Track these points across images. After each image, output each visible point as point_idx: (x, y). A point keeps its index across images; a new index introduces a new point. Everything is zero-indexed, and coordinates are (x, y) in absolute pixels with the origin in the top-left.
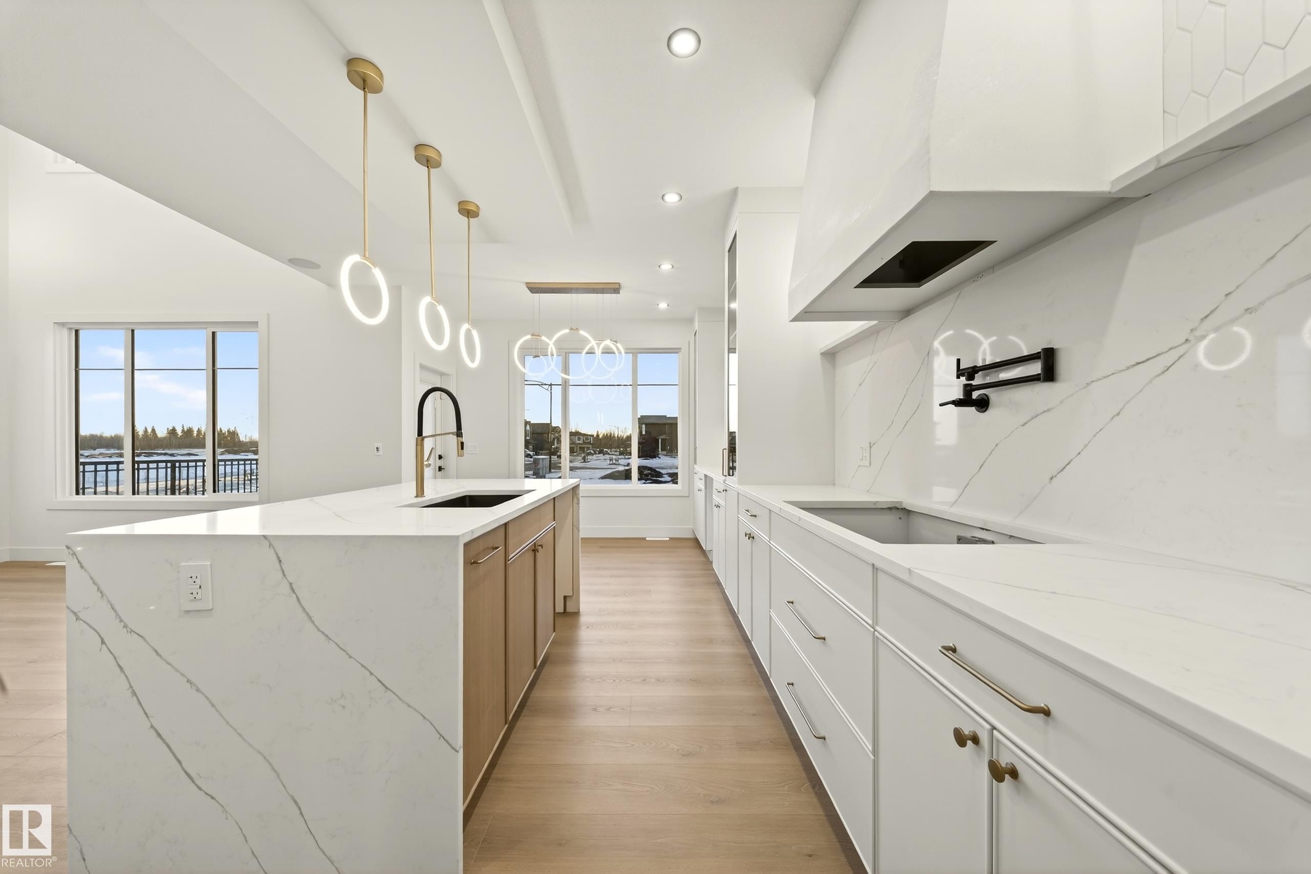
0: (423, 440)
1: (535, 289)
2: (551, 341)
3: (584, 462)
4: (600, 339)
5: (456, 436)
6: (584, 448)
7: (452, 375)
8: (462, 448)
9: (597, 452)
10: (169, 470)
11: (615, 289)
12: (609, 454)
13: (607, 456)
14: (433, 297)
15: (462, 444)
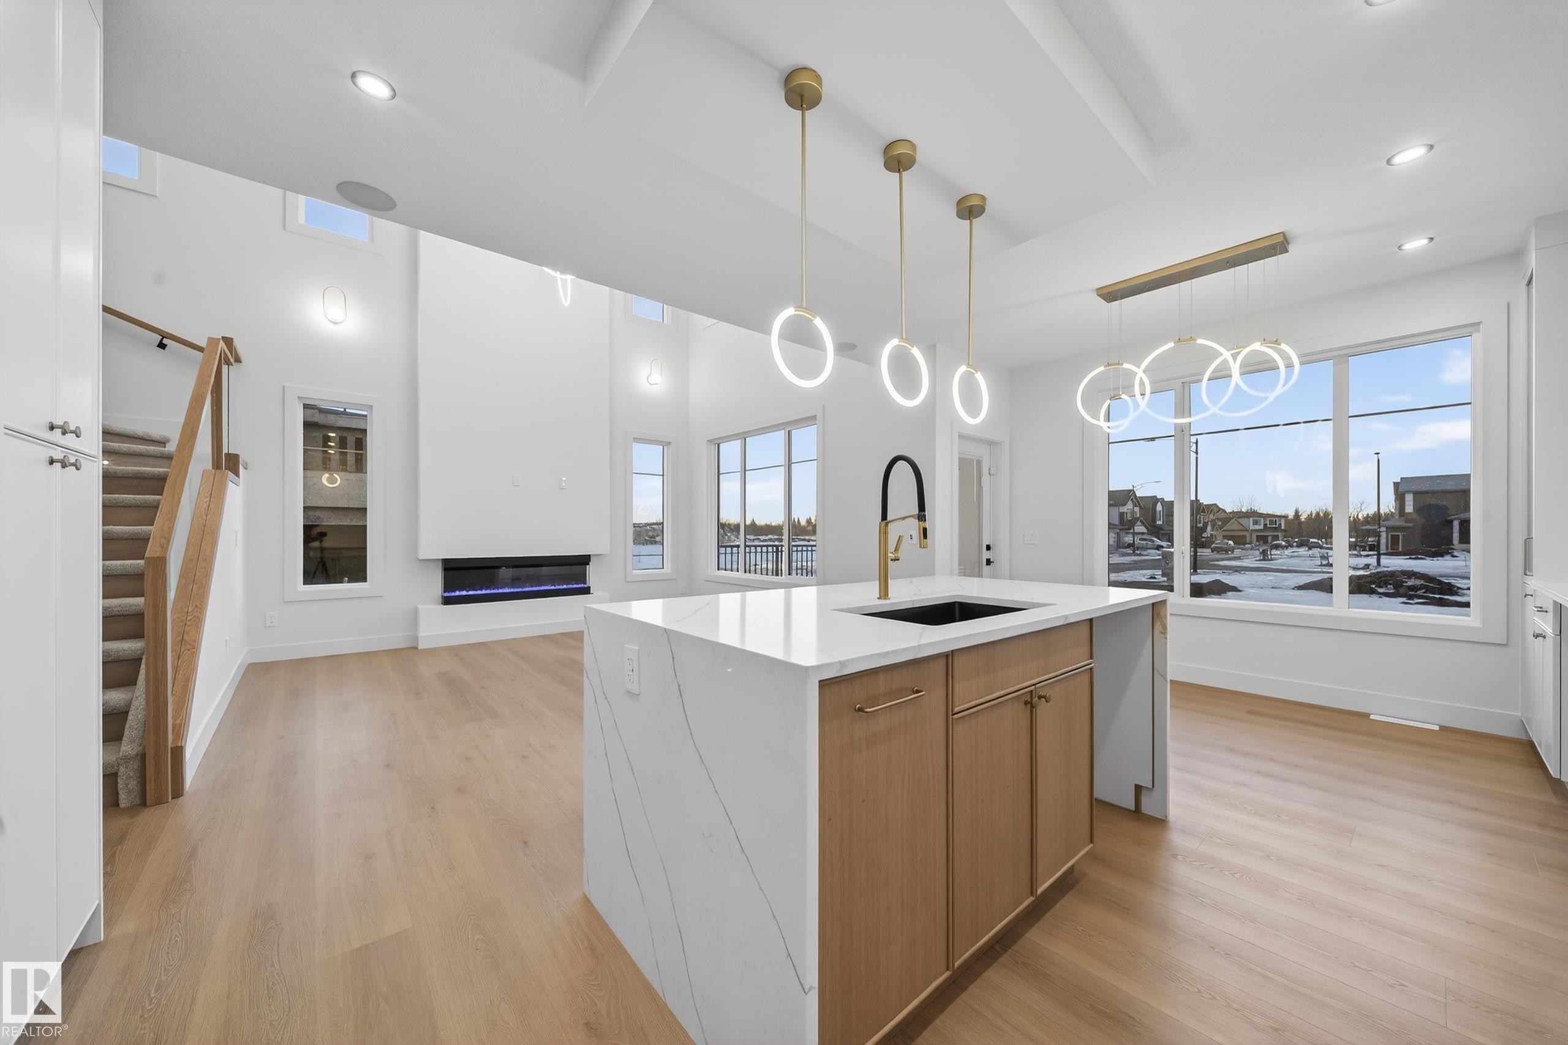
0: (887, 525)
1: (1111, 294)
2: (1139, 368)
3: (1264, 560)
4: (1235, 346)
5: (917, 520)
6: (1267, 536)
7: (1004, 442)
8: (925, 537)
9: (1295, 544)
10: (775, 554)
11: (1278, 246)
12: (1321, 548)
13: (1316, 552)
14: (902, 339)
15: (925, 530)
